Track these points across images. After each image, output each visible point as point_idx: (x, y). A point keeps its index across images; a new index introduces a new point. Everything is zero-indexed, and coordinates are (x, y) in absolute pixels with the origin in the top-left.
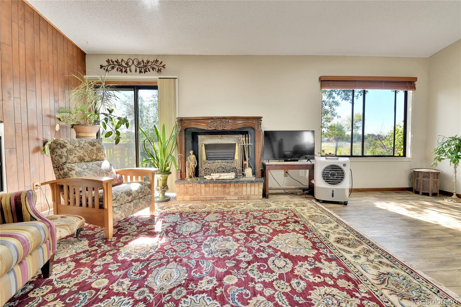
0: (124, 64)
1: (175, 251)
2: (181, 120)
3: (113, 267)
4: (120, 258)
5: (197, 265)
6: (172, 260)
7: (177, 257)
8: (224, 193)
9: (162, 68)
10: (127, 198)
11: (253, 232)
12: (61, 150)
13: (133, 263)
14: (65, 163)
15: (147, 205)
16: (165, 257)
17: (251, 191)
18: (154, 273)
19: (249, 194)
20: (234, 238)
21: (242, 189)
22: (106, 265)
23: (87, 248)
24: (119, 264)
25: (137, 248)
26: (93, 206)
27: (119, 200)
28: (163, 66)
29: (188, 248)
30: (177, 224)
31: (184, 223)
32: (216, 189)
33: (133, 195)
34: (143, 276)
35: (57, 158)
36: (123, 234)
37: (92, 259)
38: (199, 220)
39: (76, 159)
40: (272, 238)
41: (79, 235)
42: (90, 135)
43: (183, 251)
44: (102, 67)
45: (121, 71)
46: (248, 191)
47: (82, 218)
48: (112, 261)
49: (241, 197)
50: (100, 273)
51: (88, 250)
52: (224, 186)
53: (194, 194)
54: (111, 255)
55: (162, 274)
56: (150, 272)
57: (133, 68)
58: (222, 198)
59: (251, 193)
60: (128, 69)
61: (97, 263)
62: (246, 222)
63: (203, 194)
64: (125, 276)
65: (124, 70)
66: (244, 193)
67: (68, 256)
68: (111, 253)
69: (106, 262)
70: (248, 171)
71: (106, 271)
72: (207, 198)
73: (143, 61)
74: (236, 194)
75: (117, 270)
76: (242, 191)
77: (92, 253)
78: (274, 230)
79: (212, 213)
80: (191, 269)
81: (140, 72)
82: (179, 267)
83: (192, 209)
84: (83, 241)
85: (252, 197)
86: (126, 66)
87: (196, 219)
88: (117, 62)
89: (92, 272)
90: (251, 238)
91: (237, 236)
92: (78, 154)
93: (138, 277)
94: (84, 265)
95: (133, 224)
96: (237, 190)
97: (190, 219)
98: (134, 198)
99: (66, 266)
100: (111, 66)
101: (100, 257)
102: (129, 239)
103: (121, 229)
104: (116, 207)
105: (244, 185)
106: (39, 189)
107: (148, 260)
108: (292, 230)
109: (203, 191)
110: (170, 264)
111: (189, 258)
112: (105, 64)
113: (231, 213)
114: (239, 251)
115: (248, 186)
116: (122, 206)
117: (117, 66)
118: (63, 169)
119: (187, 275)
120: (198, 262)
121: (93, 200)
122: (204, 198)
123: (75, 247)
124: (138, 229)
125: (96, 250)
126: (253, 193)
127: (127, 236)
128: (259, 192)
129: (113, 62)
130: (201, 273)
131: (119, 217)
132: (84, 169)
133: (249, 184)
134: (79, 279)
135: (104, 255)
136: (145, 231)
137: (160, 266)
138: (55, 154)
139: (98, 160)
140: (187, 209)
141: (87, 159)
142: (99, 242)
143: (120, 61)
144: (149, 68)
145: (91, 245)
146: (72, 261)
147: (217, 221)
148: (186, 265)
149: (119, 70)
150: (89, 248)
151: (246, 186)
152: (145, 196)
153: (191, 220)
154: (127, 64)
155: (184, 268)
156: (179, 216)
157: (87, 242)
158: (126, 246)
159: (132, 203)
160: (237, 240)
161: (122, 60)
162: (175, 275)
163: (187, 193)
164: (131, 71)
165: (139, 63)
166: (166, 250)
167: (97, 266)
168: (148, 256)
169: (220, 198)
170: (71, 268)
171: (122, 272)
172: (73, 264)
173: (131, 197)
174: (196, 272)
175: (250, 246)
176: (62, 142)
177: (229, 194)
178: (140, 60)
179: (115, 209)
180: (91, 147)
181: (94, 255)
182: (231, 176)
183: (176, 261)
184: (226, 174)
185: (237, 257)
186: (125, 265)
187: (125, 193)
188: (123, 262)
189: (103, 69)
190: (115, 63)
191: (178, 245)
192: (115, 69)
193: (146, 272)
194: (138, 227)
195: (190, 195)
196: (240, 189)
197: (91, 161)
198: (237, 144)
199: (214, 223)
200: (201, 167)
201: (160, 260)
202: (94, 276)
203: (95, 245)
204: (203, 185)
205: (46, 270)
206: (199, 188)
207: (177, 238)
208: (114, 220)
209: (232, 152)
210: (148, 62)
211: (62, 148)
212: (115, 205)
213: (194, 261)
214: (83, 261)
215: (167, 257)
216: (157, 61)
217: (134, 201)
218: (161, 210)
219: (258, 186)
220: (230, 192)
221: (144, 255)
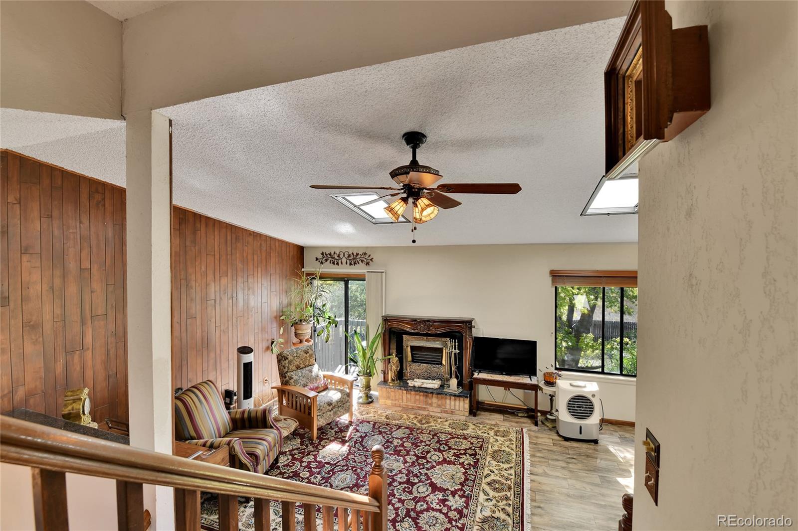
0: (336, 257)
1: (355, 462)
2: (386, 320)
3: (313, 465)
4: (318, 459)
5: (365, 477)
6: (350, 468)
7: (354, 467)
8: (427, 403)
9: (370, 261)
10: (328, 407)
11: (425, 458)
12: (285, 362)
13: (326, 465)
14: (287, 372)
15: (345, 412)
16: (347, 465)
17: (455, 405)
18: (336, 475)
19: (453, 408)
20: (405, 459)
21: (446, 402)
22: (309, 463)
23: (299, 446)
24: (317, 464)
25: (331, 453)
26: (305, 412)
27: (321, 410)
28: (371, 260)
29: (365, 461)
30: (366, 435)
31: (373, 435)
32: (417, 397)
33: (333, 405)
34: (329, 475)
35: (282, 368)
36: (324, 437)
37: (302, 456)
38: (387, 434)
39: (294, 368)
40: (435, 467)
41: (295, 434)
42: (305, 332)
43: (360, 463)
44: (317, 259)
45: (334, 263)
46: (451, 405)
47: (297, 421)
48: (313, 460)
49: (445, 411)
50: (305, 467)
51: (299, 448)
52: (426, 395)
53: (396, 400)
54: (313, 455)
55: (340, 477)
56: (334, 473)
57: (344, 260)
58: (424, 408)
59: (455, 407)
60: (340, 261)
61: (304, 459)
62: (427, 445)
63: (405, 401)
64: (319, 473)
65: (336, 263)
66: (448, 407)
67: (287, 450)
68: (314, 453)
69: (309, 460)
70: (454, 382)
71: (308, 466)
72: (408, 405)
73: (353, 254)
74: (439, 406)
75: (315, 468)
76: (446, 403)
77: (302, 451)
78: (445, 460)
79: (403, 428)
80: (360, 478)
81: (351, 264)
82: (352, 475)
83: (387, 419)
84: (297, 439)
85: (457, 412)
86: (338, 258)
87: (385, 432)
88: (330, 254)
89: (301, 466)
90: (418, 463)
91: (408, 458)
92: (296, 363)
93: (326, 476)
94: (296, 459)
95: (333, 429)
96: (440, 402)
97: (379, 431)
98: (334, 407)
99: (287, 458)
100: (325, 258)
101: (307, 455)
102: (327, 444)
103: (324, 433)
104: (319, 415)
105: (448, 397)
106: (267, 384)
107: (335, 464)
108: (460, 463)
109: (404, 398)
110: (348, 471)
111: (362, 469)
112: (320, 256)
113: (421, 431)
114: (400, 472)
115: (452, 400)
116: (324, 414)
117: (330, 259)
118: (286, 377)
119: (355, 482)
120: (366, 474)
121: (305, 407)
122: (406, 405)
123: (292, 443)
124: (335, 434)
125: (304, 449)
126: (457, 408)
127: (326, 441)
128: (464, 408)
129: (326, 255)
130: (365, 483)
131: (322, 424)
132: (300, 377)
133: (453, 398)
134: (294, 469)
135: (309, 454)
136: (340, 438)
137: (341, 471)
138: (281, 365)
139: (310, 365)
140: (383, 418)
141: (302, 366)
142: (307, 442)
143: (333, 254)
144: (358, 260)
145: (302, 444)
146: (290, 455)
147: (401, 439)
148: (358, 475)
149: (332, 262)
150: (300, 447)
151: (450, 399)
152: (344, 404)
153: (380, 433)
154: (339, 256)
155: (356, 476)
156: (372, 426)
157: (299, 441)
158: (324, 449)
159: (332, 412)
160: (406, 462)
161: (334, 253)
162: (348, 480)
163: (389, 398)
164: (342, 263)
165: (349, 256)
166: (349, 460)
167: (304, 462)
168: (336, 461)
169: (422, 408)
170: (290, 460)
171: (318, 470)
172: (290, 457)
173: (331, 406)
174: (361, 481)
175: (412, 470)
176: (286, 355)
177: (431, 405)
178: (351, 253)
179: (319, 417)
180: (305, 355)
181: (303, 453)
182: (435, 384)
183: (352, 470)
184: (430, 381)
185: (395, 477)
186: (321, 465)
187: (327, 403)
188: (320, 462)
189: (318, 261)
190: (329, 256)
191: (359, 457)
192: (329, 261)
193: (331, 473)
194: (336, 432)
195: (392, 400)
196: (443, 401)
197: (305, 367)
198: (444, 348)
199: (397, 440)
200: (406, 369)
201: (343, 466)
202: (302, 468)
203: (304, 445)
204: (405, 392)
205: (276, 460)
206: (401, 394)
207: (361, 450)
208: (318, 426)
209: (439, 356)
210: (357, 254)
211: (285, 360)
212: (319, 414)
213: (364, 472)
214: (296, 456)
215: (348, 466)
216: (365, 254)
217: (334, 410)
218: (359, 416)
219: (464, 400)
220: (432, 402)
221: (334, 461)
